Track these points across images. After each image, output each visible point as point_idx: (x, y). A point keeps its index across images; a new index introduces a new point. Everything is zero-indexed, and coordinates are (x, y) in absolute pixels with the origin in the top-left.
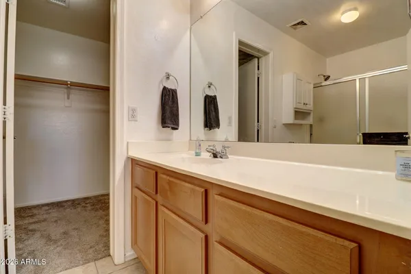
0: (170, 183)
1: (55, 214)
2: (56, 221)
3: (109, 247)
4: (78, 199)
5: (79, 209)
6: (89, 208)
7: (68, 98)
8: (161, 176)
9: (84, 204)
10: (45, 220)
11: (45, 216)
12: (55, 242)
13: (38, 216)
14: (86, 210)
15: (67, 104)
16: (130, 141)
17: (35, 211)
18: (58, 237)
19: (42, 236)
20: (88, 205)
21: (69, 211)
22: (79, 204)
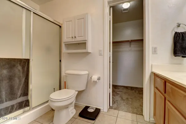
0: (172, 88)
1: (125, 90)
2: (125, 93)
3: (143, 111)
4: (133, 87)
5: (133, 91)
6: (137, 92)
7: (130, 47)
8: (167, 84)
9: (135, 90)
10: (122, 91)
11: (122, 90)
12: (124, 100)
13: (120, 90)
14: (136, 93)
15: (130, 49)
16: (153, 64)
17: (120, 88)
18: (125, 99)
19: (120, 96)
20: (137, 91)
21: (130, 91)
22: (134, 89)
